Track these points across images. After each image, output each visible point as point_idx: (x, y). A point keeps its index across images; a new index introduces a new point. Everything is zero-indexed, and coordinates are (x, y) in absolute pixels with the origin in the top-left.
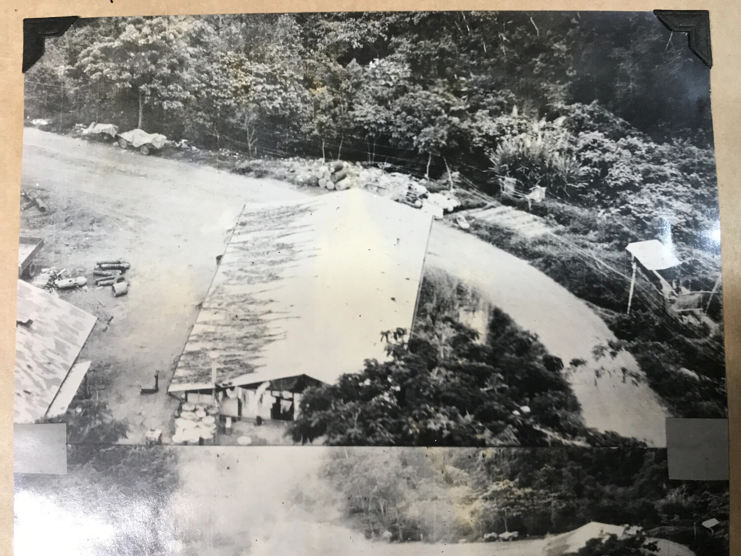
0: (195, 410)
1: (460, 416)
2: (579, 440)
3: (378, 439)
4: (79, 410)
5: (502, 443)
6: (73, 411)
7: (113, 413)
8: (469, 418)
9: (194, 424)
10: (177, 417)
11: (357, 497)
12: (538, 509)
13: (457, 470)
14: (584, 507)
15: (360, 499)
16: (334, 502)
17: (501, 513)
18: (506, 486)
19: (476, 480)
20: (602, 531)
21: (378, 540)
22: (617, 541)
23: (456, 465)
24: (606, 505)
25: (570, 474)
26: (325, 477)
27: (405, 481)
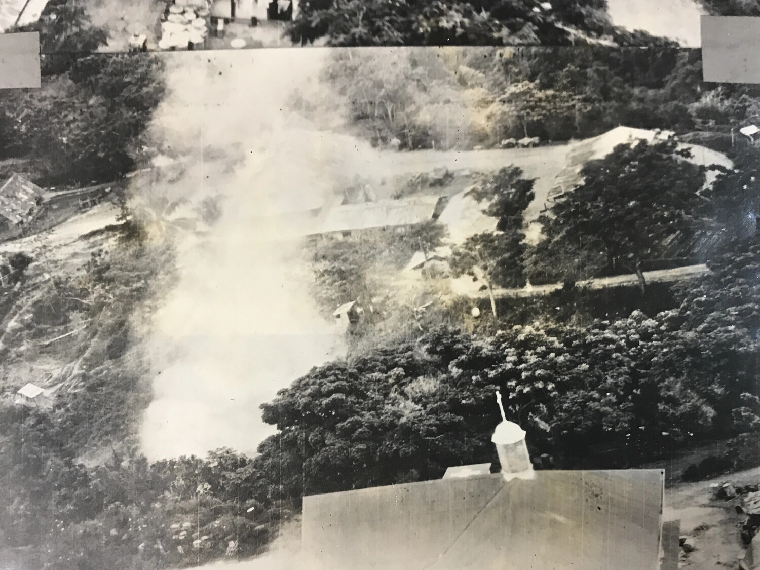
0: (183, 13)
1: (474, 13)
2: (605, 39)
3: (385, 39)
4: (53, 17)
5: (521, 41)
6: (46, 18)
7: (92, 19)
8: (485, 15)
9: (183, 27)
10: (163, 21)
11: (362, 101)
12: (562, 113)
13: (472, 71)
14: (611, 111)
15: (366, 103)
16: (337, 107)
17: (520, 117)
18: (526, 88)
19: (492, 82)
20: (630, 136)
21: (385, 148)
22: (647, 146)
23: (471, 65)
24: (635, 108)
25: (595, 76)
26: (327, 80)
27: (415, 83)
